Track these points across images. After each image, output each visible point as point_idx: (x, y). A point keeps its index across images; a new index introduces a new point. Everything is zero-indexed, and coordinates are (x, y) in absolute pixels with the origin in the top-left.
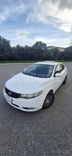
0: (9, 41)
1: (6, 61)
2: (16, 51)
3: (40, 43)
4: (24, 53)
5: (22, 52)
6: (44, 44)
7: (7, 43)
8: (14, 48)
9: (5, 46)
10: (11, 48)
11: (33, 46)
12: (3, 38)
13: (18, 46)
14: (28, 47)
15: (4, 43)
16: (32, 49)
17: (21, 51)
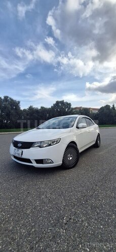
0: (19, 102)
1: (12, 129)
2: (27, 115)
3: (62, 102)
4: (39, 117)
5: (37, 116)
6: (67, 103)
7: (15, 104)
8: (25, 110)
9: (12, 109)
10: (21, 110)
11: (52, 107)
12: (10, 98)
13: (31, 108)
14: (45, 109)
15: (11, 105)
16: (51, 111)
17: (34, 114)
